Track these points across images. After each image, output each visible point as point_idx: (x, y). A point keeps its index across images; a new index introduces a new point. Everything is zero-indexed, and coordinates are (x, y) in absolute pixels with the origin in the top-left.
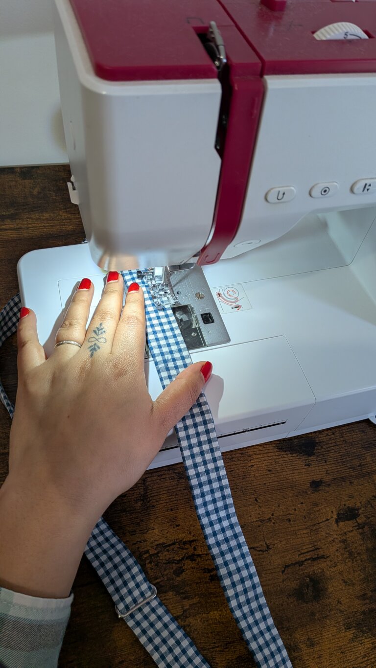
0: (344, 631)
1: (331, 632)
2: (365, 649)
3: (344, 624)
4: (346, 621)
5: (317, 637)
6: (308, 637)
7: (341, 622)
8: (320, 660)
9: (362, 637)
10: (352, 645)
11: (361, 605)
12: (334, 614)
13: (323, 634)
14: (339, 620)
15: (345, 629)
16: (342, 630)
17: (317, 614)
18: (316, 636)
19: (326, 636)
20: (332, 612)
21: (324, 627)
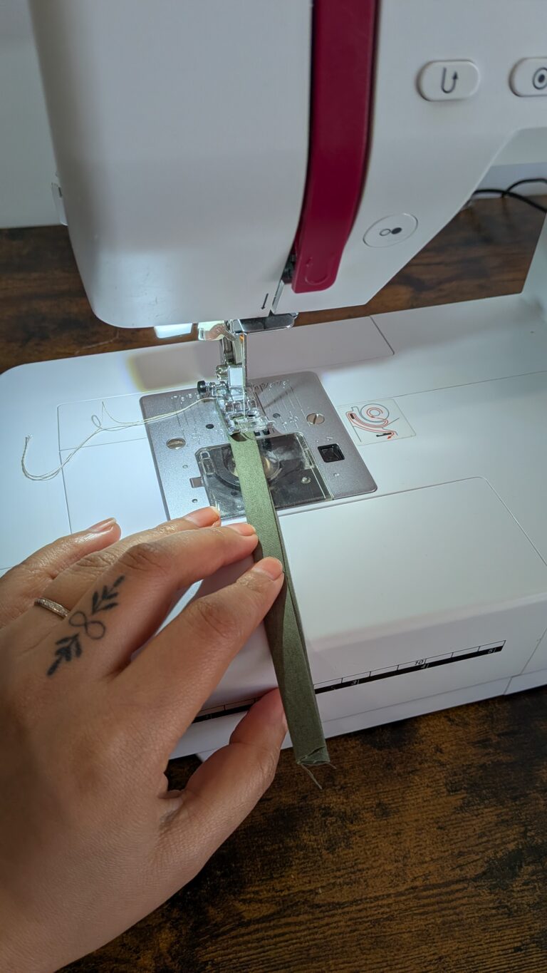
0: (445, 794)
1: (420, 795)
2: (484, 823)
3: (446, 784)
4: (451, 779)
5: (396, 803)
6: (377, 801)
7: (441, 781)
8: (399, 838)
9: (479, 804)
10: (459, 815)
11: (480, 756)
12: (429, 767)
13: (407, 798)
14: (437, 777)
15: (448, 790)
16: (443, 793)
17: (398, 768)
18: (393, 800)
19: (413, 802)
20: (426, 765)
21: (409, 787)
